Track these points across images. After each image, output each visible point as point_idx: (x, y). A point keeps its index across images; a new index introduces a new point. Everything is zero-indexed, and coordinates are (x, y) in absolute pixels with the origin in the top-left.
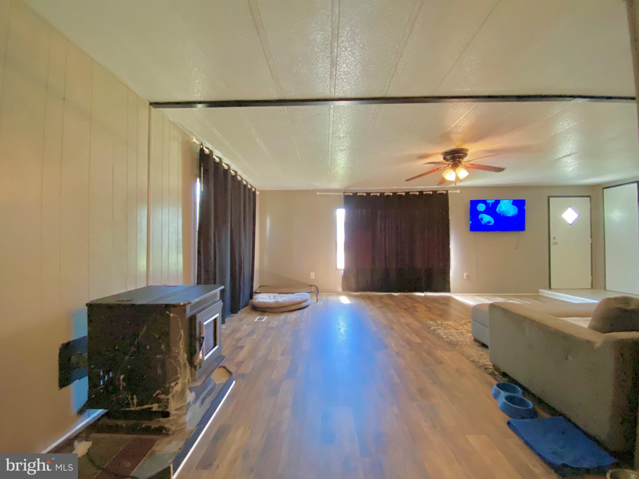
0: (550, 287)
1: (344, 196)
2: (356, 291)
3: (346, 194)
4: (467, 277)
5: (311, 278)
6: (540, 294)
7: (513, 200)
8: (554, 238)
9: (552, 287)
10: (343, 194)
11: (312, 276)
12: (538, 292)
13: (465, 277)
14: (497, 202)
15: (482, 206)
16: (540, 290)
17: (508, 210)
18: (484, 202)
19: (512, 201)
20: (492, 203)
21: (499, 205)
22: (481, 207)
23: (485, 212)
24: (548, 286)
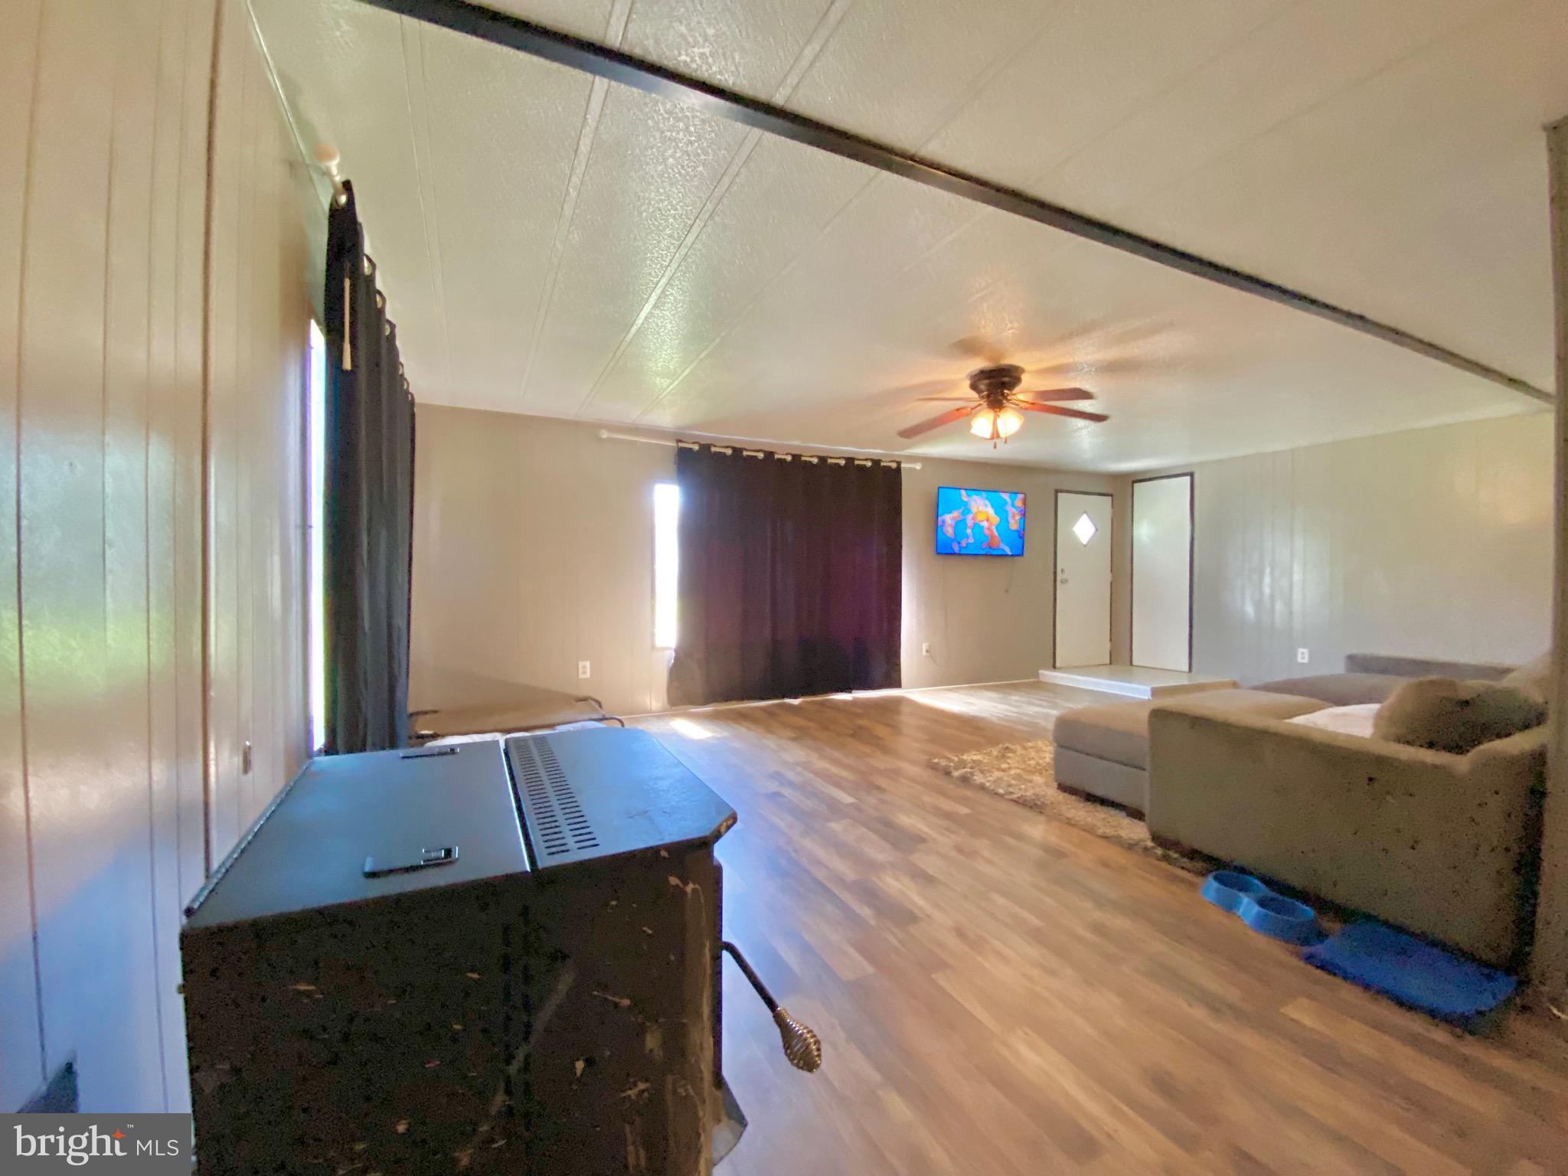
0: (1054, 667)
1: (676, 449)
2: (706, 702)
3: (681, 445)
4: (927, 651)
5: (581, 676)
6: (1042, 679)
8: (1062, 571)
9: (1058, 664)
10: (676, 445)
11: (584, 673)
12: (1037, 676)
13: (924, 653)
16: (1041, 671)
24: (1052, 665)
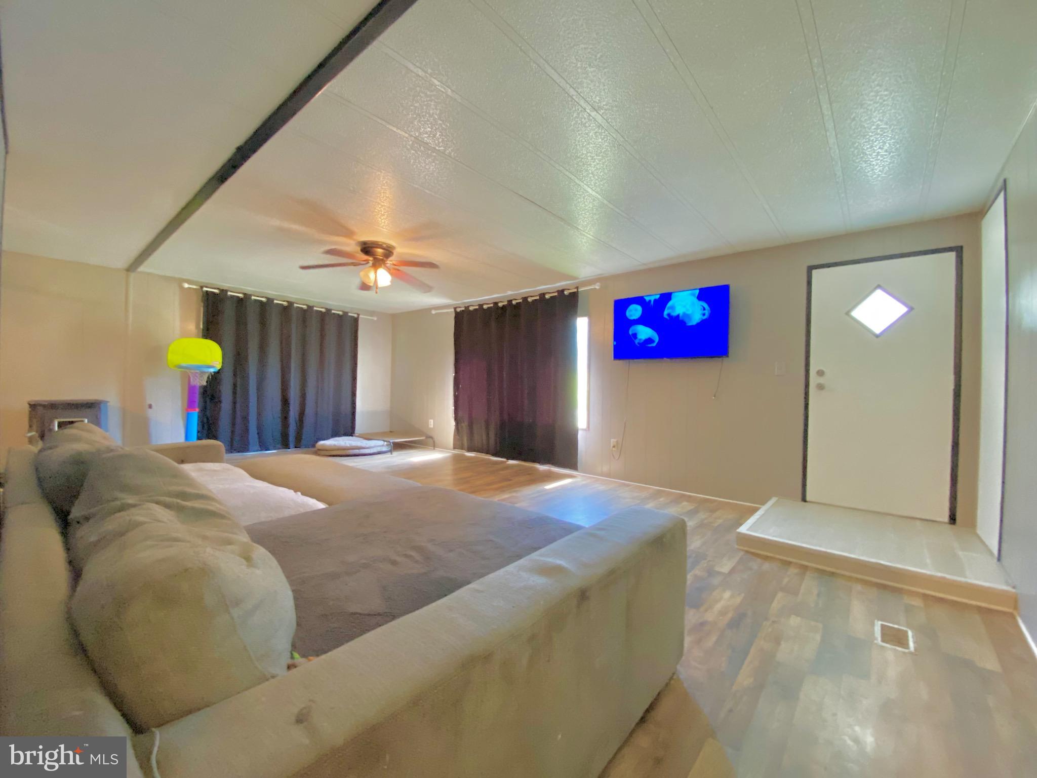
0: (804, 499)
3: (458, 309)
4: (614, 446)
7: (701, 290)
8: (820, 373)
9: (808, 498)
10: (454, 310)
11: (431, 425)
13: (611, 447)
14: (666, 298)
15: (636, 310)
17: (689, 312)
18: (639, 300)
19: (697, 292)
20: (655, 300)
21: (670, 304)
22: (635, 312)
23: (640, 321)
